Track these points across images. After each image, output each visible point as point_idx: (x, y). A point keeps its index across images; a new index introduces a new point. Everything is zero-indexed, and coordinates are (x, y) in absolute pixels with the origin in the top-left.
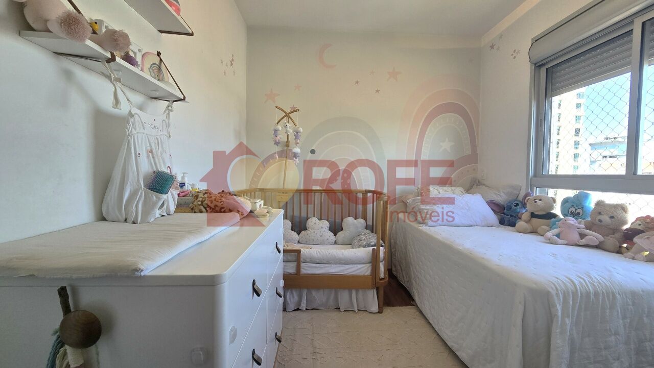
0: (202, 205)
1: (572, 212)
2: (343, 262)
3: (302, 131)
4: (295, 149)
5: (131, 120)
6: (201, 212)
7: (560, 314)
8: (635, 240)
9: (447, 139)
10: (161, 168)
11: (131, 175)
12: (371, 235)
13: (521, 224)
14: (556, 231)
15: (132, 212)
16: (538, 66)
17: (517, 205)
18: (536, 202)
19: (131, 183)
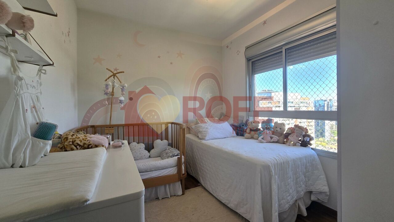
0: (73, 144)
1: (266, 128)
2: (160, 169)
3: (127, 86)
4: (121, 97)
5: (19, 83)
6: (72, 150)
7: (274, 174)
8: (289, 137)
9: (209, 92)
10: (43, 120)
11: (19, 128)
12: (172, 149)
13: (246, 135)
14: (262, 137)
15: (20, 158)
16: (248, 60)
17: (243, 125)
18: (252, 124)
19: (19, 134)
